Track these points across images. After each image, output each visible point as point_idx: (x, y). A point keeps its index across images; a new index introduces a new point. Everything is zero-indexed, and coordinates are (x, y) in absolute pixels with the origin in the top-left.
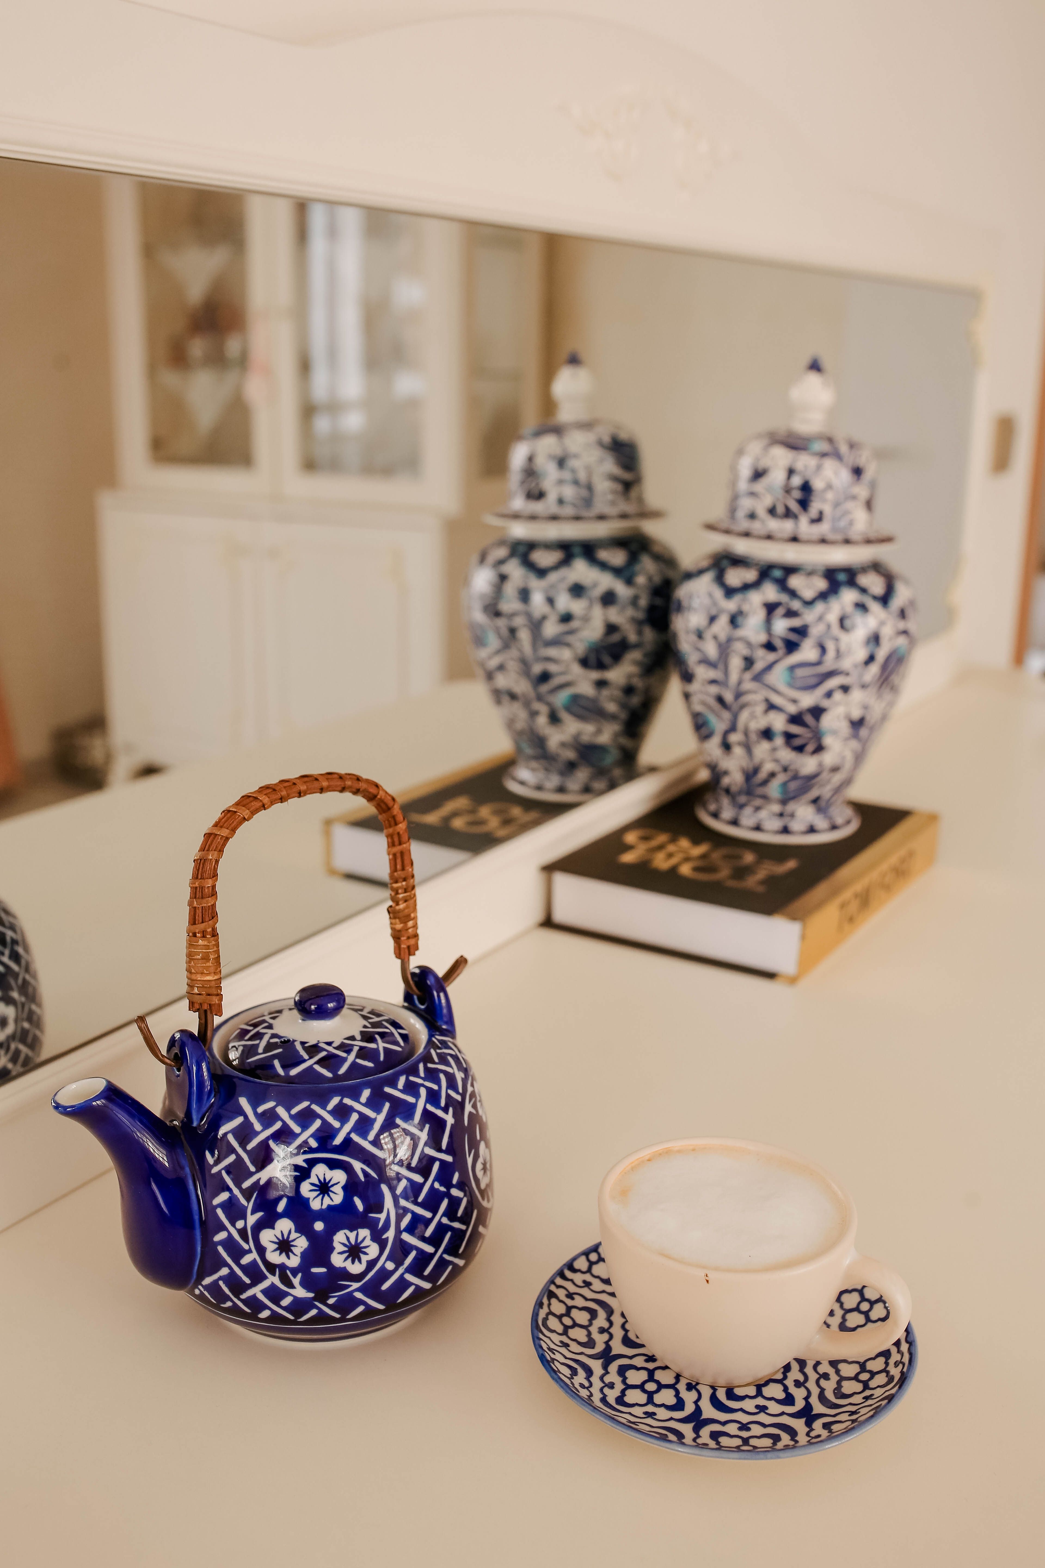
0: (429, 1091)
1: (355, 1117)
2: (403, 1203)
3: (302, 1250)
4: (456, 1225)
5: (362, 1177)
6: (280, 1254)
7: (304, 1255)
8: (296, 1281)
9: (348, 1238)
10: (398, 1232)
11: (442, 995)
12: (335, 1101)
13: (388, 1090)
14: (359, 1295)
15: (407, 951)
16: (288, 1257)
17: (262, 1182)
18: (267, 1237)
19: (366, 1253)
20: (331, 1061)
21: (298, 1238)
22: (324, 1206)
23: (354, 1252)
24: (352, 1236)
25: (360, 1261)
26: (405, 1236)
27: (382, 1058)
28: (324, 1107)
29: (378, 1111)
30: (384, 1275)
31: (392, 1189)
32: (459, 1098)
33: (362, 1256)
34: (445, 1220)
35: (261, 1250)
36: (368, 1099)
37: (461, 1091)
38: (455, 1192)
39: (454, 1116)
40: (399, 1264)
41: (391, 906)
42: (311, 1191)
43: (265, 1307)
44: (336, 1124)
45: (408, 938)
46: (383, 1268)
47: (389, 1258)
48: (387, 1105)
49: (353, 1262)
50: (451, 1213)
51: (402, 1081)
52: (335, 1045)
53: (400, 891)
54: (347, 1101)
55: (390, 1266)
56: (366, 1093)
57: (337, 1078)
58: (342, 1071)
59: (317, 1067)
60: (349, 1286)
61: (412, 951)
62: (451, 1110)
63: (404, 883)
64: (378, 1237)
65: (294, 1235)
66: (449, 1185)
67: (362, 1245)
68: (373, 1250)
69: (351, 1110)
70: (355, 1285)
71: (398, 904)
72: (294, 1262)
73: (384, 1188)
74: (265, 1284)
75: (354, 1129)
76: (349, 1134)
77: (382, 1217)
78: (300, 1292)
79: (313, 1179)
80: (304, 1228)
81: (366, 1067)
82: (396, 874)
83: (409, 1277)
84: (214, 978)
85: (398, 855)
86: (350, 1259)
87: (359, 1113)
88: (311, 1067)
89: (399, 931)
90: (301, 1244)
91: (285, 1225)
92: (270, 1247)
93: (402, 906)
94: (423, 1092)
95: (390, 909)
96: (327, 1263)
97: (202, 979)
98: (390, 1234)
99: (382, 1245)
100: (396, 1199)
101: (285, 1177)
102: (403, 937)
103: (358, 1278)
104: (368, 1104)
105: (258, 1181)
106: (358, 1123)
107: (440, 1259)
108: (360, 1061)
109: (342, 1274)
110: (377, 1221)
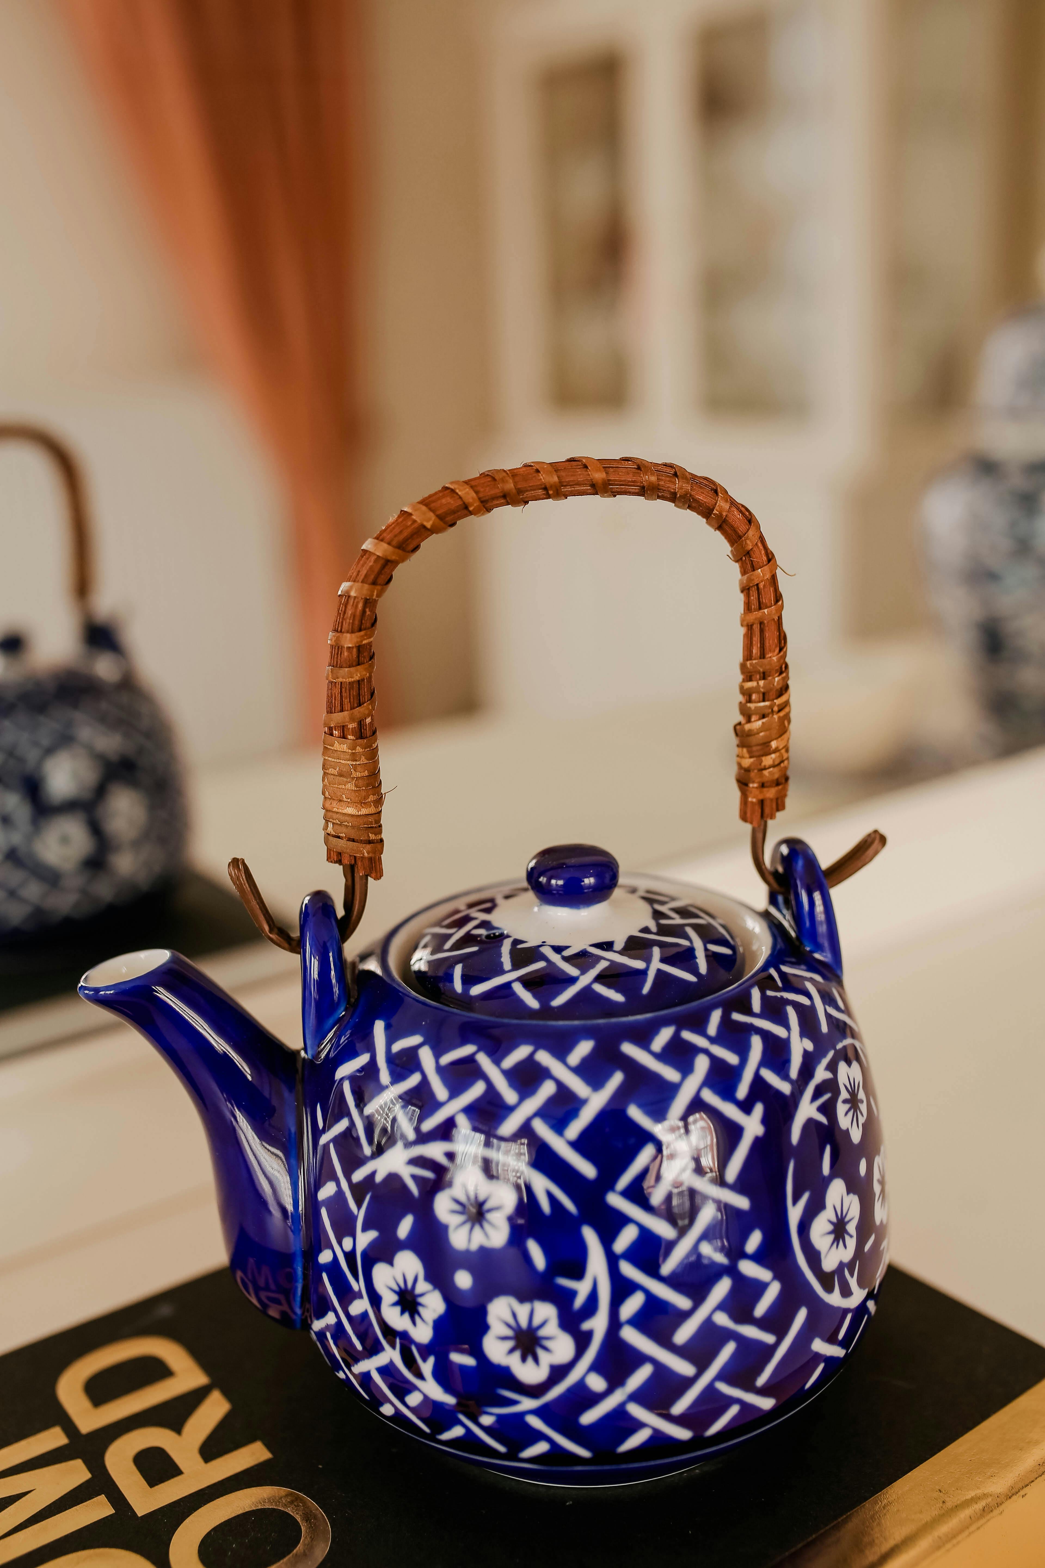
0: (717, 1064)
1: (548, 1089)
2: (627, 1269)
3: (435, 1315)
4: (750, 1332)
5: (545, 1206)
6: (402, 1313)
7: (439, 1325)
8: (427, 1367)
9: (514, 1315)
10: (614, 1324)
12: (521, 1053)
13: (629, 1049)
14: (535, 1422)
15: (761, 809)
16: (414, 1323)
17: (379, 1178)
18: (384, 1278)
19: (546, 1349)
20: (547, 980)
21: (429, 1292)
22: (474, 1247)
23: (527, 1342)
24: (522, 1311)
25: (536, 1360)
26: (631, 1335)
28: (497, 1062)
29: (596, 1083)
30: (585, 1397)
31: (607, 1241)
33: (541, 1353)
34: (722, 1319)
35: (375, 1300)
36: (585, 1061)
37: (794, 1073)
38: (749, 1269)
39: (765, 1121)
40: (615, 1381)
41: (740, 724)
42: (452, 1211)
43: (383, 1399)
44: (510, 1096)
45: (764, 783)
46: (581, 1386)
47: (595, 1367)
48: (617, 1078)
49: (524, 1359)
50: (737, 1306)
51: (665, 1035)
52: (566, 953)
53: (760, 696)
54: (544, 1058)
55: (597, 1383)
56: (584, 1048)
57: (546, 1011)
58: (559, 1001)
59: (518, 988)
60: (515, 1403)
61: (773, 809)
62: (759, 1109)
63: (768, 681)
64: (572, 1324)
65: (422, 1286)
66: (735, 1253)
67: (542, 1333)
68: (562, 1348)
69: (544, 1074)
70: (527, 1404)
71: (749, 721)
72: (423, 1333)
73: (590, 1235)
74: (381, 1360)
75: (542, 1113)
76: (529, 1120)
77: (583, 1289)
78: (435, 1390)
79: (458, 1191)
80: (439, 1276)
81: (607, 1000)
83: (636, 1410)
84: (370, 812)
86: (517, 1354)
87: (560, 1085)
88: (507, 986)
89: (747, 770)
90: (433, 1305)
91: (408, 1264)
92: (388, 1298)
93: (757, 724)
94: (702, 1064)
95: (738, 727)
96: (477, 1351)
97: (346, 811)
98: (598, 1324)
99: (582, 1341)
100: (612, 1260)
101: (414, 1177)
102: (753, 782)
103: (534, 1391)
104: (581, 1070)
105: (373, 1174)
106: (551, 1102)
107: (710, 1389)
108: (599, 988)
109: (506, 1377)
110: (573, 1294)
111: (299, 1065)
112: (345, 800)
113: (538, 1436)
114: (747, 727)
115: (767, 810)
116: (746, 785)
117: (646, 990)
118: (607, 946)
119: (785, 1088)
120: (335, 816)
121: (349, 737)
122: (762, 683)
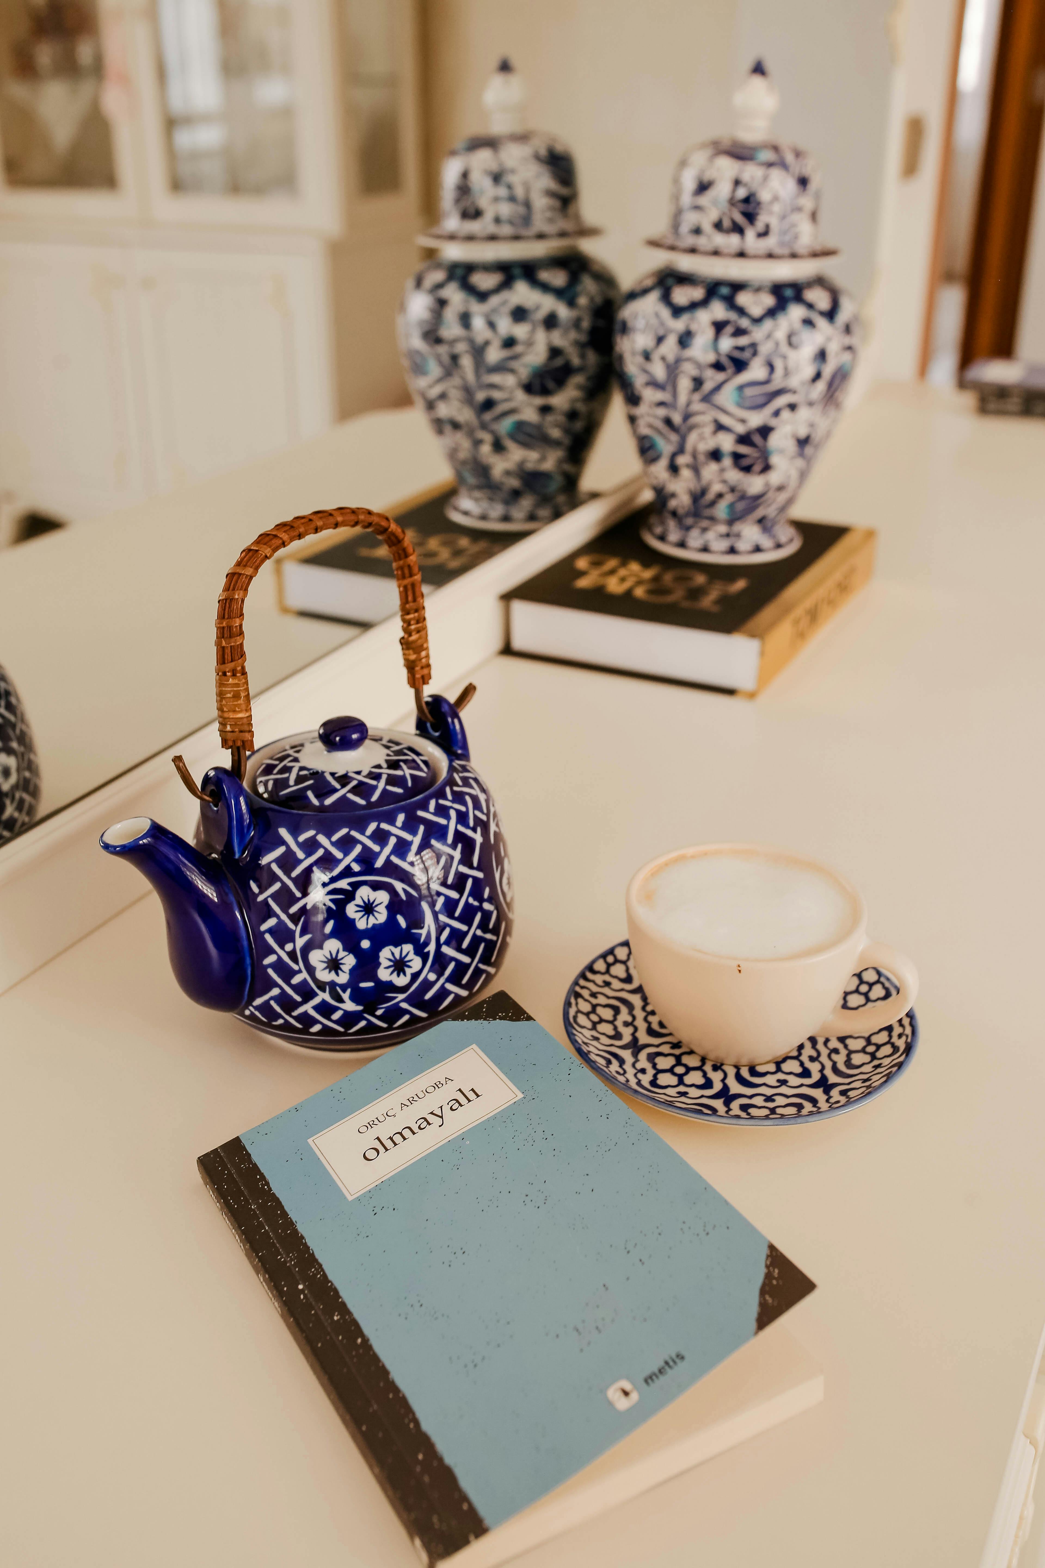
0: (458, 812)
1: (393, 841)
2: (442, 918)
3: (350, 967)
4: (489, 936)
5: (403, 896)
6: (330, 972)
7: (352, 971)
8: (346, 996)
9: (393, 954)
10: (439, 945)
11: (456, 721)
12: (372, 826)
13: (420, 813)
14: (404, 1005)
15: (421, 681)
16: (337, 974)
17: (308, 907)
18: (316, 957)
19: (409, 967)
20: (362, 789)
21: (346, 956)
22: (370, 926)
23: (399, 966)
24: (397, 951)
25: (405, 974)
26: (445, 949)
27: (410, 784)
28: (363, 833)
29: (414, 833)
30: (427, 985)
31: (432, 906)
32: (484, 818)
33: (407, 969)
34: (479, 933)
35: (311, 970)
36: (404, 823)
38: (487, 906)
39: (482, 835)
40: (440, 975)
41: (403, 638)
42: (357, 912)
43: (316, 1022)
44: (376, 848)
45: (422, 668)
46: (426, 979)
47: (430, 970)
48: (422, 828)
49: (398, 975)
50: (483, 926)
51: (432, 804)
52: (364, 774)
53: (412, 622)
54: (384, 826)
55: (432, 977)
56: (401, 818)
57: (370, 805)
58: (375, 798)
59: (350, 796)
60: (395, 998)
61: (426, 678)
62: (479, 829)
63: (416, 614)
64: (420, 950)
65: (342, 954)
66: (480, 899)
67: (407, 959)
68: (416, 963)
69: (388, 834)
70: (401, 997)
71: (410, 635)
72: (343, 978)
73: (425, 906)
74: (316, 1001)
75: (393, 852)
76: (388, 857)
77: (423, 932)
78: (350, 1006)
79: (358, 901)
80: (351, 947)
81: (396, 793)
82: (407, 606)
83: (449, 986)
84: (246, 716)
85: (409, 587)
86: (395, 973)
87: (397, 836)
88: (344, 796)
89: (413, 662)
90: (349, 961)
91: (333, 946)
92: (320, 966)
93: (414, 637)
94: (453, 814)
95: (402, 641)
96: (374, 977)
97: (234, 717)
98: (431, 948)
99: (425, 957)
100: (435, 915)
101: (331, 900)
102: (413, 667)
103: (403, 989)
104: (404, 828)
105: (305, 905)
106: (396, 845)
107: (476, 968)
108: (390, 788)
109: (390, 987)
110: (421, 935)
113: (404, 1013)
114: (411, 639)
115: (425, 681)
116: (411, 669)
118: (380, 767)
120: (225, 721)
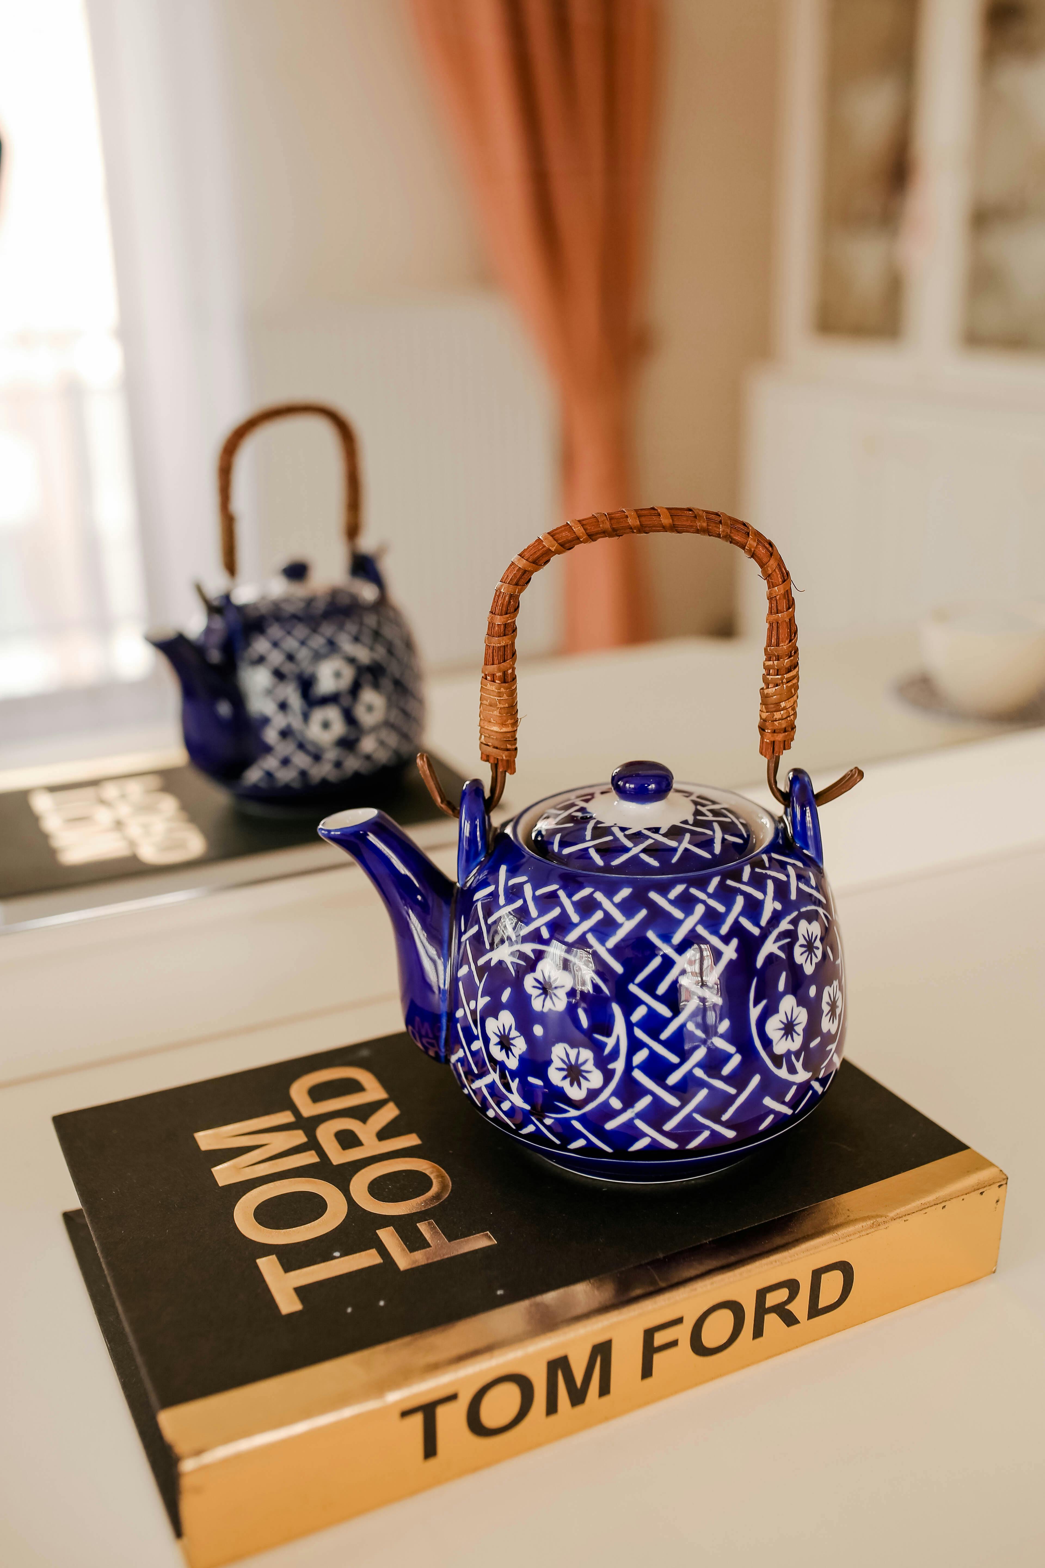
0: (710, 911)
1: (599, 915)
2: (639, 1033)
3: (520, 1052)
4: (719, 1084)
5: (590, 988)
6: (501, 1050)
7: (522, 1059)
8: (514, 1085)
9: (568, 1055)
10: (629, 1067)
13: (653, 896)
14: (577, 1125)
16: (508, 1056)
17: (493, 963)
18: (492, 1026)
19: (586, 1079)
21: (517, 1037)
22: (546, 1010)
23: (574, 1073)
24: (573, 1053)
25: (579, 1085)
26: (638, 1075)
28: (570, 896)
29: (629, 914)
30: (608, 1113)
31: (627, 1014)
33: (582, 1081)
34: (699, 1073)
35: (486, 1041)
36: (624, 900)
37: (763, 922)
38: (719, 1043)
39: (738, 950)
40: (628, 1104)
41: (763, 689)
42: (534, 987)
43: (489, 1106)
44: (575, 918)
46: (606, 1104)
47: (614, 1094)
48: (643, 913)
49: (572, 1084)
50: (711, 1067)
51: (679, 889)
52: (627, 832)
54: (599, 896)
55: (616, 1104)
56: (625, 892)
57: (607, 868)
58: (617, 862)
59: (592, 851)
60: (566, 1111)
61: (785, 747)
62: (735, 942)
64: (603, 1064)
65: (514, 1033)
66: (711, 1032)
67: (583, 1068)
68: (595, 1079)
69: (598, 906)
70: (573, 1113)
71: (768, 687)
72: (513, 1063)
73: (617, 1009)
74: (487, 1080)
75: (593, 930)
76: (584, 934)
77: (610, 1042)
78: (517, 1100)
79: (538, 974)
80: (524, 1027)
81: (648, 864)
83: (641, 1125)
84: (510, 731)
86: (568, 1080)
87: (606, 913)
88: (586, 850)
90: (520, 1045)
91: (506, 1018)
92: (494, 1040)
93: (772, 691)
94: (700, 910)
95: (762, 691)
96: (544, 1076)
98: (619, 1066)
99: (608, 1075)
100: (630, 1026)
101: (514, 964)
102: (768, 729)
103: (576, 1105)
104: (619, 906)
105: (490, 960)
106: (599, 923)
107: (689, 1118)
108: (644, 856)
109: (559, 1094)
110: (604, 1045)
111: (455, 891)
112: (492, 721)
113: (579, 1135)
114: (766, 691)
115: (776, 749)
116: (764, 730)
117: (674, 860)
118: (656, 830)
119: (756, 931)
120: (486, 731)
121: (497, 681)
122: (776, 662)
